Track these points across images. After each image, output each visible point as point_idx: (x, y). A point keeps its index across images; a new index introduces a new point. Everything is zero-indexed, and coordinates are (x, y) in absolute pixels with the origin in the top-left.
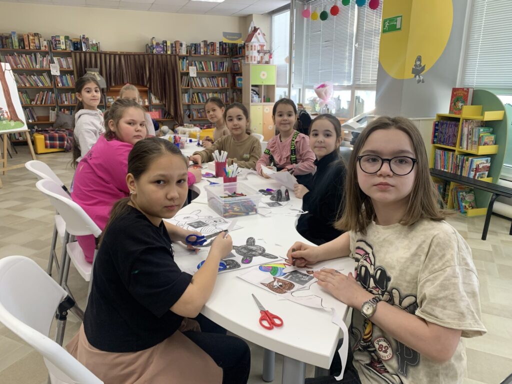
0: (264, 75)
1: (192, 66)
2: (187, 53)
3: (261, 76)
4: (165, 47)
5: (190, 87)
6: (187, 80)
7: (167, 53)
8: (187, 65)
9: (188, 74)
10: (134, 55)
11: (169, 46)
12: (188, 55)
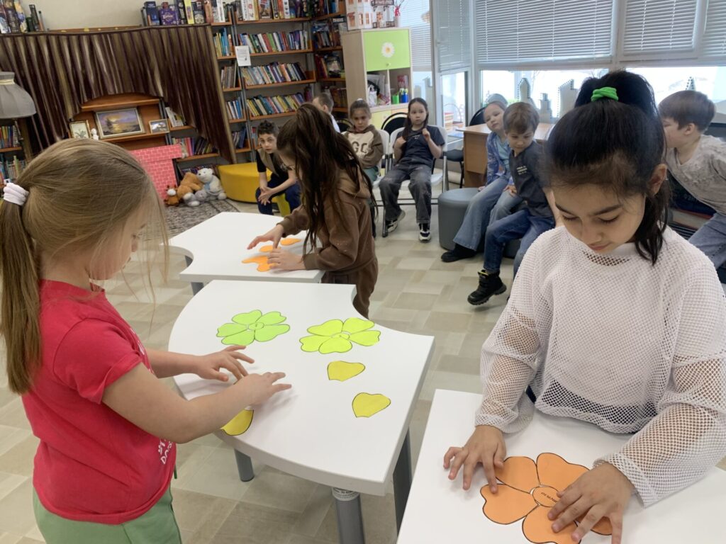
0: (388, 49)
1: (239, 45)
2: (228, 21)
3: (384, 52)
4: (182, 10)
5: (240, 88)
6: (233, 75)
7: (187, 22)
8: (231, 44)
9: (233, 61)
10: (120, 33)
11: (189, 8)
12: (230, 23)
